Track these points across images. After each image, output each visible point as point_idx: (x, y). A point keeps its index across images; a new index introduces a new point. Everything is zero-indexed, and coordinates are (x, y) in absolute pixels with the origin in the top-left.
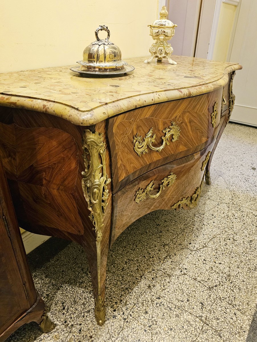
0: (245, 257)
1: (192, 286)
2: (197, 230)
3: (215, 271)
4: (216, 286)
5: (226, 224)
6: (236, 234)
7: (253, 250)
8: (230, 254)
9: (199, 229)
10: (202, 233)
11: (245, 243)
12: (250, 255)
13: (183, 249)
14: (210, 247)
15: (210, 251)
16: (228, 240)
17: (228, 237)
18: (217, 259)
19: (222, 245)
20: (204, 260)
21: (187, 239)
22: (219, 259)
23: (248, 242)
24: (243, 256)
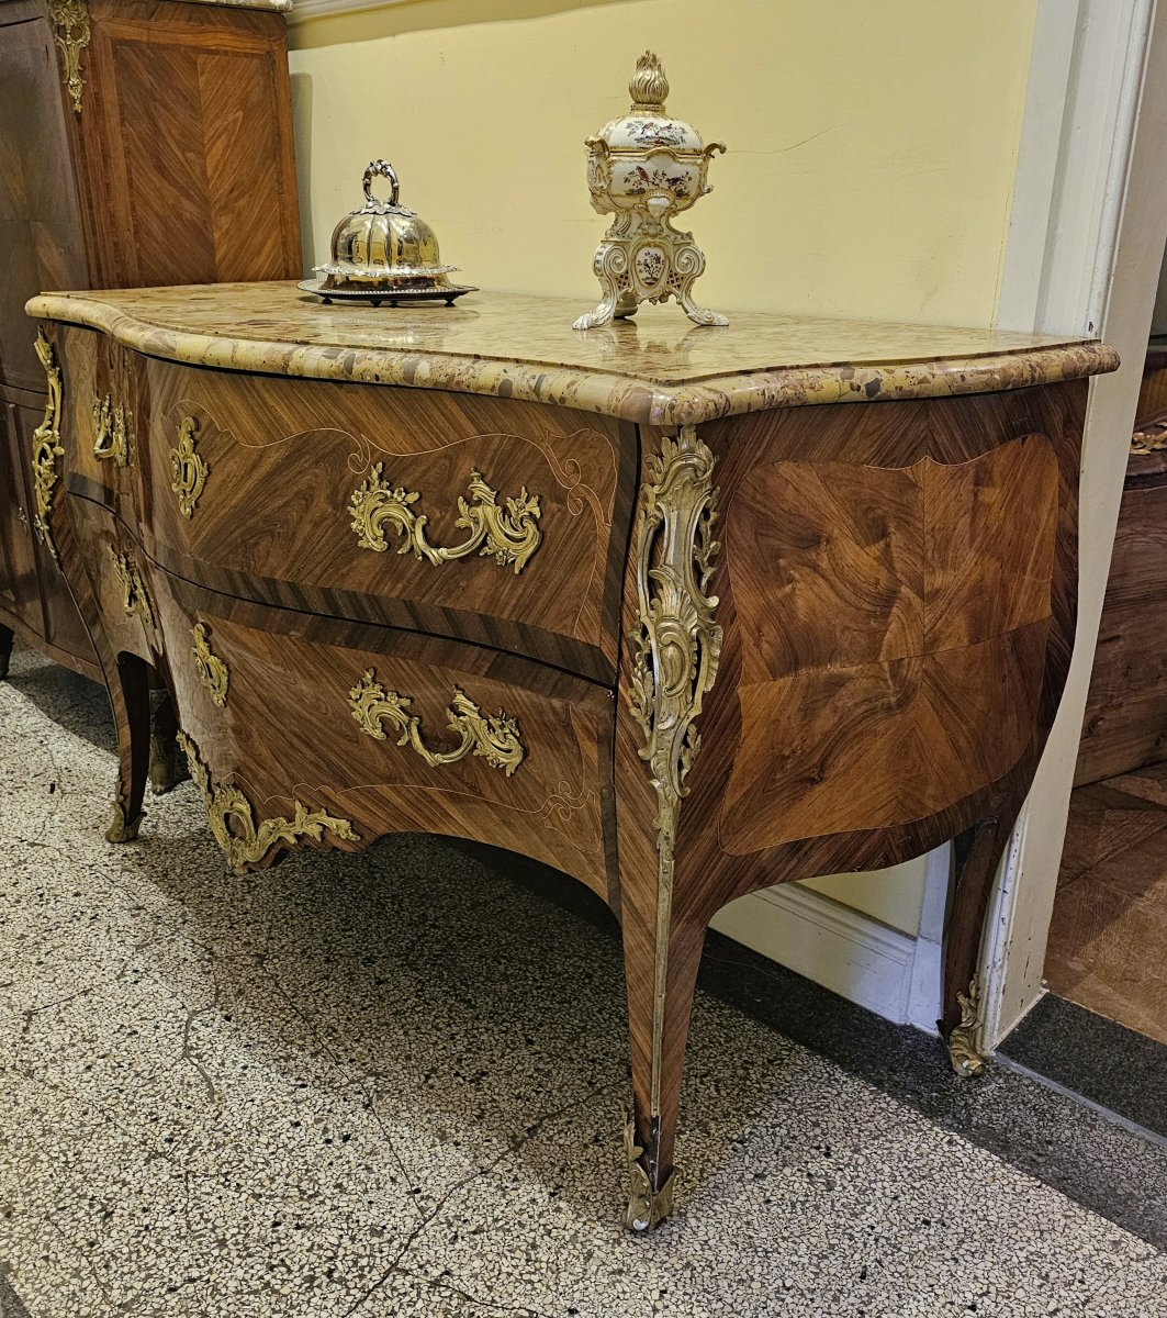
0: (56, 1155)
1: (72, 981)
2: (281, 1057)
3: (74, 1045)
4: (26, 1030)
5: (260, 1166)
6: (180, 1176)
7: (61, 1195)
8: (102, 1111)
9: (283, 1064)
10: (257, 1064)
11: (115, 1188)
12: (51, 1176)
13: (217, 995)
14: (175, 1067)
15: (157, 1060)
16: (172, 1133)
17: (185, 1143)
18: (113, 1068)
19: (159, 1102)
20: (136, 1032)
21: (256, 1016)
22: (110, 1072)
23: (110, 1200)
24: (66, 1148)
